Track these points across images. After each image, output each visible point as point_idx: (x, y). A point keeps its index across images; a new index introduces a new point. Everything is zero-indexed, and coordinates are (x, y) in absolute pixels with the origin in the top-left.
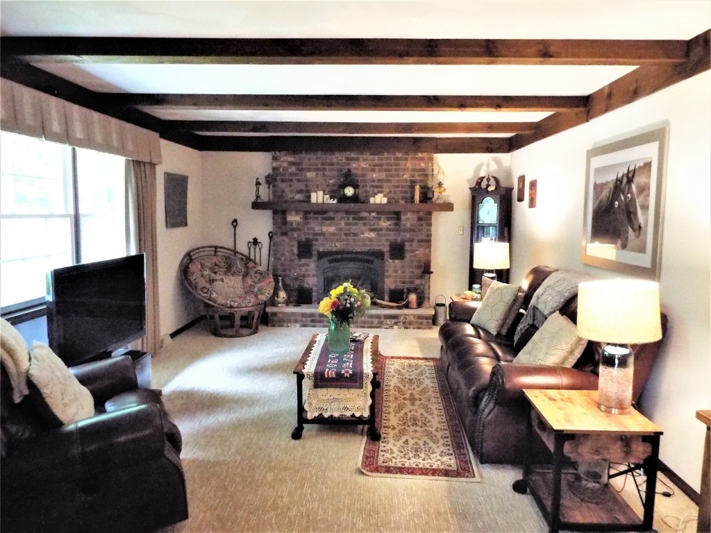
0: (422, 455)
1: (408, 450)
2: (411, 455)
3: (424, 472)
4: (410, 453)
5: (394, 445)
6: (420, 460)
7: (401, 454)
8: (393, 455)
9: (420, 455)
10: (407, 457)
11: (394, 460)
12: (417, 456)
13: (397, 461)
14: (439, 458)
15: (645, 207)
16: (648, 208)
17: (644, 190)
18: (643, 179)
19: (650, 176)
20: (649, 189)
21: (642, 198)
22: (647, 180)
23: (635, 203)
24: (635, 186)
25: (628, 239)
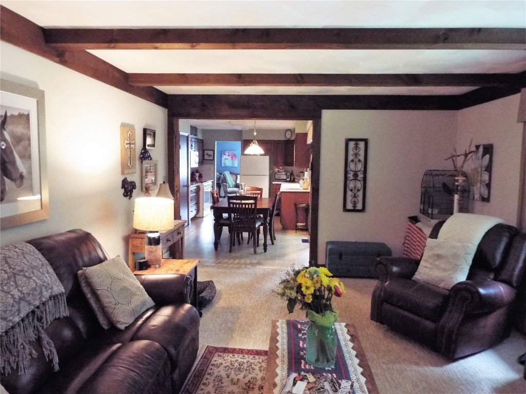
0: (236, 365)
1: (246, 370)
2: (245, 365)
3: (241, 351)
4: (245, 368)
5: (257, 375)
6: (240, 360)
7: (253, 366)
8: (260, 365)
9: (238, 365)
10: (249, 364)
11: (260, 361)
12: (241, 364)
13: (258, 360)
14: (223, 362)
15: (26, 156)
16: (29, 157)
17: (23, 140)
18: (19, 129)
19: (28, 128)
20: (29, 139)
21: (20, 148)
22: (25, 131)
23: (12, 152)
24: (8, 133)
25: (5, 190)
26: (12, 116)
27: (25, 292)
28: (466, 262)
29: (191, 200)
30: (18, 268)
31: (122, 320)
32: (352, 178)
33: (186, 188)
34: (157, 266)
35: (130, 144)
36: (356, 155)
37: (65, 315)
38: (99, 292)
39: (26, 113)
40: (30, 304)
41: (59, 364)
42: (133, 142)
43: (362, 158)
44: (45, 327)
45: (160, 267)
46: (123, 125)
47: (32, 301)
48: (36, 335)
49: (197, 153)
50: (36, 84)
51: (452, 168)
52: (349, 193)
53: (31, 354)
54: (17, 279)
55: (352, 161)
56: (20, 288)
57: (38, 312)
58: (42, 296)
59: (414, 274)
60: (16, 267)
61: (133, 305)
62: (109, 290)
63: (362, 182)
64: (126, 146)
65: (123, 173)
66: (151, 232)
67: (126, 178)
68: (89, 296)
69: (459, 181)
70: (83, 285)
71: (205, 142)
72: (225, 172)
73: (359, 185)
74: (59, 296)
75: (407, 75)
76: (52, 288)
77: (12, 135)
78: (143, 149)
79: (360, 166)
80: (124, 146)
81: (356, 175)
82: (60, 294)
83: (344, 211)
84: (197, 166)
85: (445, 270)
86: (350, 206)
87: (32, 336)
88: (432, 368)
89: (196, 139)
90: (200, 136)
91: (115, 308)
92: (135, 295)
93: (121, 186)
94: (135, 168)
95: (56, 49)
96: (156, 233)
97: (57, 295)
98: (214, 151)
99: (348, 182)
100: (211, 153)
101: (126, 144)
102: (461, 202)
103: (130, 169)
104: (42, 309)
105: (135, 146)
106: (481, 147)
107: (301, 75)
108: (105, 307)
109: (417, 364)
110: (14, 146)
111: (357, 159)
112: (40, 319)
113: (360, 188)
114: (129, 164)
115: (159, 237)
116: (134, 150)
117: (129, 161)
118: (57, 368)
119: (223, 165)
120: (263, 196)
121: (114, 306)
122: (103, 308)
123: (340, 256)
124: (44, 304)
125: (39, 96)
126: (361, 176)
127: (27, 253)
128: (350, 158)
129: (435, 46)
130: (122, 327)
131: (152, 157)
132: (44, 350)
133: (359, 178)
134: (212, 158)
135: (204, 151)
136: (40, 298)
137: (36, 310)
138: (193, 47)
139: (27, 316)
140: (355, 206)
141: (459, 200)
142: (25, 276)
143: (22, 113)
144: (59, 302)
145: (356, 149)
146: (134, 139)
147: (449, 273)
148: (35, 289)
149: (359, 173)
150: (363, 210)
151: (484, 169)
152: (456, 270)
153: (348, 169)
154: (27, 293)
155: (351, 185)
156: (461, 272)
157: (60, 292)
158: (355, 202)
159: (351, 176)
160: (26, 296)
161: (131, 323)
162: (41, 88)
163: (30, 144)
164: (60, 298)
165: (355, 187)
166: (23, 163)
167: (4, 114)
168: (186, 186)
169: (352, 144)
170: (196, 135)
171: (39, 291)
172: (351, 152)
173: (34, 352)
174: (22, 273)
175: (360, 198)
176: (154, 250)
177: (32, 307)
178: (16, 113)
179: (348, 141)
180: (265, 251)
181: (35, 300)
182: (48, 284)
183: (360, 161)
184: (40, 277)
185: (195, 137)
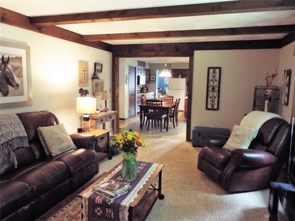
15: (20, 76)
16: (22, 76)
17: (18, 69)
18: (16, 64)
19: (21, 63)
20: (22, 68)
21: (17, 72)
22: (19, 65)
23: (12, 74)
24: (10, 66)
25: (9, 91)
26: (13, 58)
27: (4, 133)
28: (249, 139)
29: (138, 102)
30: (4, 123)
31: (54, 152)
32: (211, 90)
33: (134, 96)
34: (88, 131)
35: (84, 71)
36: (214, 77)
37: (26, 146)
38: (45, 138)
39: (20, 56)
40: (6, 138)
41: (17, 165)
42: (87, 70)
43: (217, 78)
44: (13, 149)
45: (89, 132)
46: (80, 62)
47: (7, 138)
48: (8, 152)
49: (145, 77)
50: (26, 43)
51: (265, 84)
52: (209, 99)
53: (4, 159)
54: (2, 128)
55: (212, 80)
56: (2, 131)
57: (10, 143)
58: (12, 136)
59: (224, 145)
60: (3, 123)
61: (62, 146)
62: (50, 138)
63: (217, 93)
64: (82, 72)
65: (80, 86)
66: (85, 114)
67: (82, 88)
68: (41, 140)
69: (268, 92)
70: (39, 135)
71: (151, 71)
72: (165, 88)
73: (216, 94)
74: (23, 137)
75: (230, 29)
76: (19, 133)
77: (12, 66)
78: (94, 74)
79: (216, 84)
80: (80, 72)
81: (213, 89)
82: (24, 137)
83: (206, 109)
84: (144, 84)
85: (237, 143)
86: (210, 107)
87: (6, 152)
88: (215, 195)
89: (144, 69)
90: (147, 67)
91: (51, 146)
92: (64, 142)
93: (79, 92)
94: (88, 83)
95: (37, 26)
96: (87, 115)
97: (22, 137)
98: (156, 75)
99: (209, 92)
100: (154, 77)
101: (82, 71)
102: (270, 105)
103: (84, 83)
104: (12, 141)
105: (88, 72)
106: (286, 71)
107: (168, 32)
108: (48, 145)
109: (208, 192)
110: (14, 71)
111: (214, 79)
112: (11, 146)
113: (216, 96)
114: (84, 81)
115: (89, 117)
116: (88, 74)
117: (84, 80)
118: (16, 167)
119: (164, 84)
120: (174, 101)
121: (51, 145)
122: (47, 146)
123: (199, 135)
124: (13, 139)
125: (28, 49)
126: (216, 89)
127: (12, 118)
128: (211, 78)
129: (213, 13)
130: (54, 155)
131: (99, 78)
132: (11, 158)
133: (215, 91)
134: (154, 80)
135: (150, 76)
136: (11, 137)
137: (9, 141)
138: (93, 22)
139: (5, 143)
140: (213, 107)
141: (268, 104)
142: (6, 127)
143: (17, 56)
144: (23, 140)
145: (214, 73)
146: (87, 68)
147: (239, 145)
148: (9, 133)
149: (215, 87)
150: (217, 109)
151: (286, 85)
152: (243, 143)
153: (209, 85)
154: (5, 134)
155: (211, 94)
156: (245, 144)
157: (24, 136)
158: (213, 104)
159: (210, 89)
160: (5, 135)
161: (58, 154)
162: (29, 45)
163: (22, 71)
164: (23, 138)
165: (213, 96)
166: (18, 79)
167: (8, 57)
168: (134, 95)
169: (211, 71)
170: (144, 66)
171: (11, 134)
172: (211, 75)
173: (5, 158)
174: (5, 126)
175: (216, 102)
176: (86, 123)
177: (7, 140)
178: (14, 57)
179: (209, 68)
180: (167, 131)
181: (8, 137)
182: (18, 132)
183: (216, 80)
184: (14, 128)
185: (144, 68)
